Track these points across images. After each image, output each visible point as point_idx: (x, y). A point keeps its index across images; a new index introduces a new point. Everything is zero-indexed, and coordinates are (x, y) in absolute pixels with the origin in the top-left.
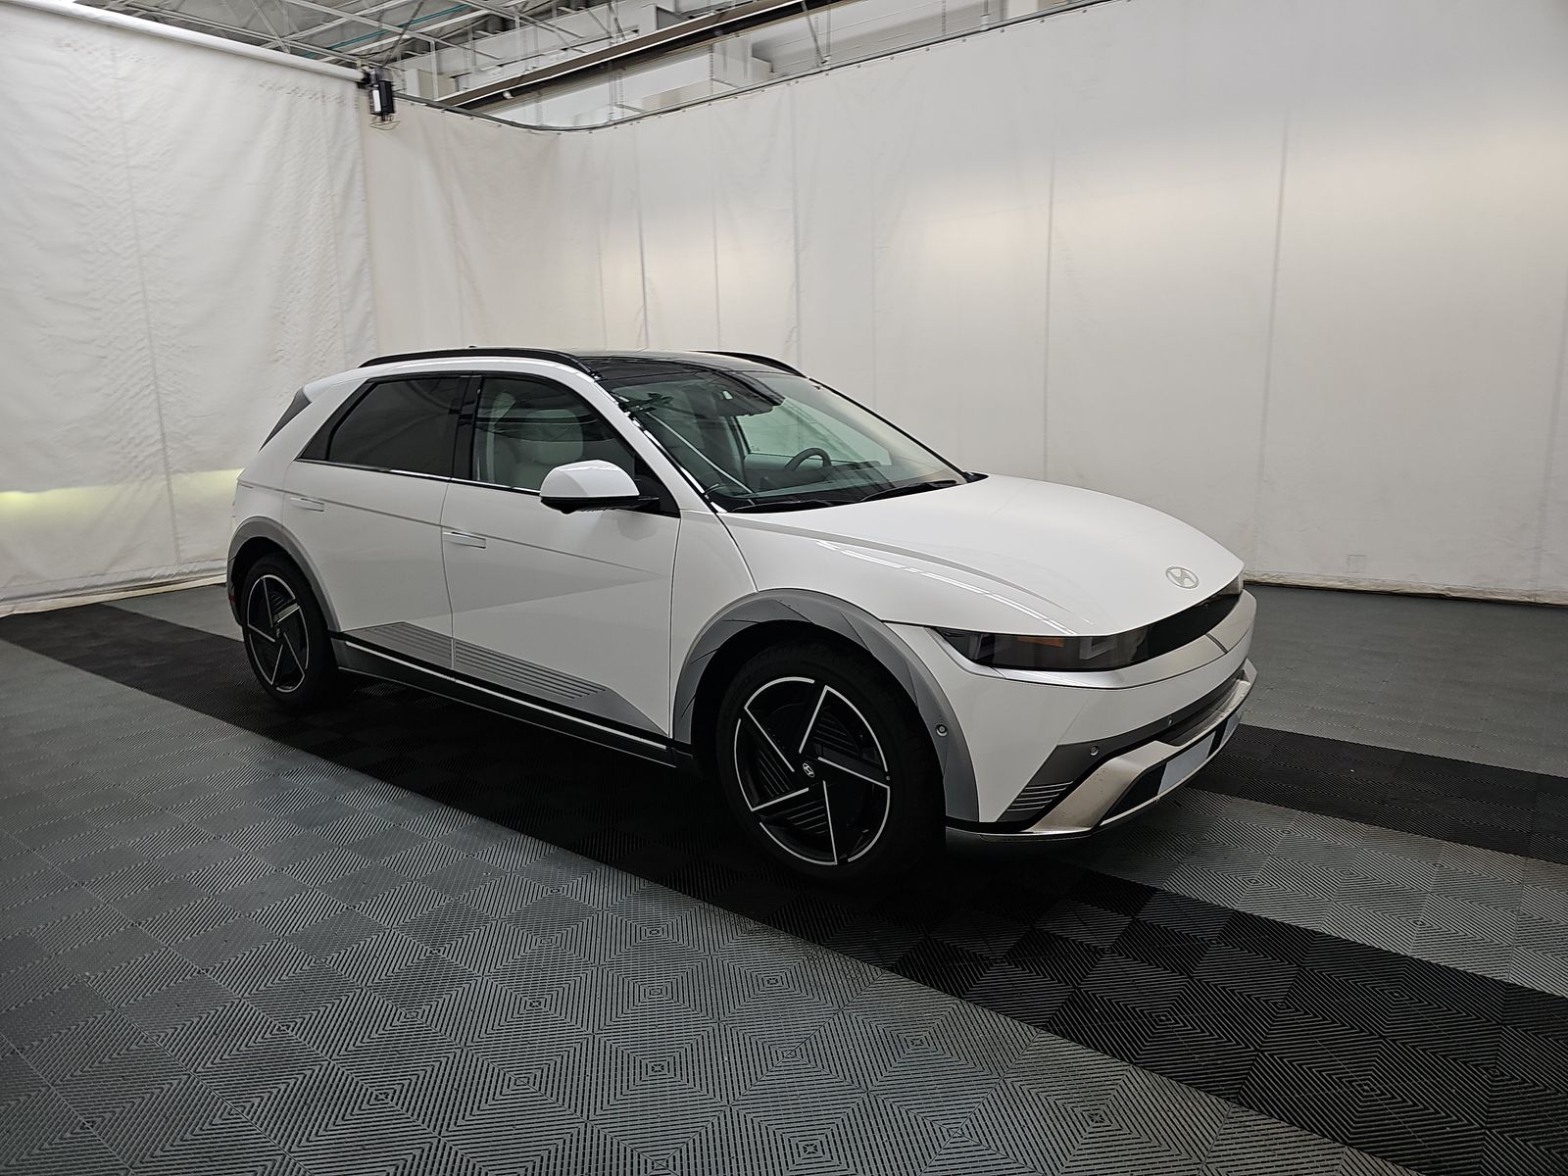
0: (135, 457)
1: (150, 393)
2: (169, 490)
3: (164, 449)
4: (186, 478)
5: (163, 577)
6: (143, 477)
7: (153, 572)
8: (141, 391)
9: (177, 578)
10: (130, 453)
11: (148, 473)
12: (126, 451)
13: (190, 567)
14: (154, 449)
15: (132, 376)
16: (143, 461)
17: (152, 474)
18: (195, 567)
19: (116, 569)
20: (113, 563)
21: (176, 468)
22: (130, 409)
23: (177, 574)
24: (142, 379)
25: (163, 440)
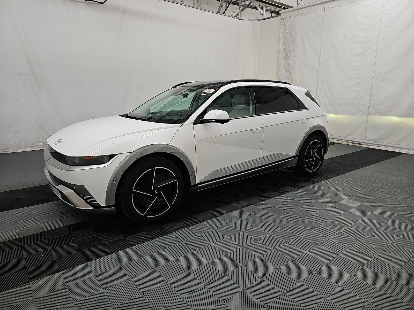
0: (361, 109)
1: (369, 92)
2: (367, 119)
3: (369, 108)
4: (373, 116)
5: (359, 142)
6: (361, 115)
7: (357, 140)
8: (367, 91)
9: (363, 143)
10: (359, 108)
11: (362, 114)
12: (359, 107)
13: (368, 142)
14: (366, 107)
15: (365, 87)
16: (362, 110)
17: (364, 114)
18: (369, 142)
19: (349, 137)
20: (348, 135)
21: (370, 113)
22: (362, 96)
23: (363, 142)
24: (368, 88)
25: (369, 105)
